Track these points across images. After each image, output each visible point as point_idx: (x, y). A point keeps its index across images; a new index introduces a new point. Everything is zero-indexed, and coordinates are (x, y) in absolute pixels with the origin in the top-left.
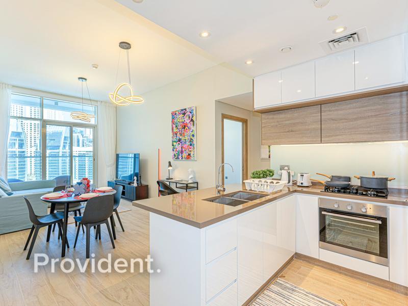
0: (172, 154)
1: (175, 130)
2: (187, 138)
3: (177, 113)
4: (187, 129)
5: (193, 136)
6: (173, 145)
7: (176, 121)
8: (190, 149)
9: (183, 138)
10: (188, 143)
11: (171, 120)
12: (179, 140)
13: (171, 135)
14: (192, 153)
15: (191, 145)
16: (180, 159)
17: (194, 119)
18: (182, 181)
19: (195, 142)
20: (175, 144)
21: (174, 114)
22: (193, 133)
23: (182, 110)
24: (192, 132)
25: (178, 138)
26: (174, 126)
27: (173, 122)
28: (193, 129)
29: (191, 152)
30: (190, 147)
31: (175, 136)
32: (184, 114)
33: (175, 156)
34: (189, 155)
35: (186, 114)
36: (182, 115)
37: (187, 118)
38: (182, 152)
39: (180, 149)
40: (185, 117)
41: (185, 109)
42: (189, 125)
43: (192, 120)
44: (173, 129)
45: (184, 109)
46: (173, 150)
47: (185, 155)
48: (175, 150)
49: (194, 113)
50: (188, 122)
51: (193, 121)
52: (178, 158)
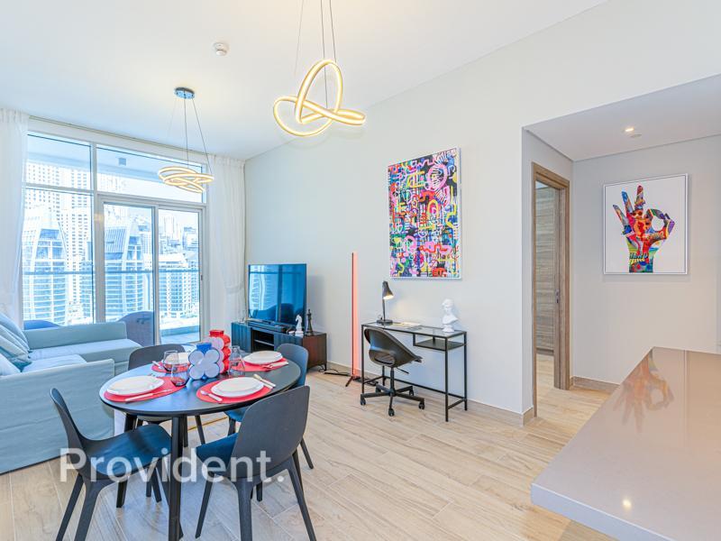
0: (389, 264)
1: (399, 208)
2: (432, 226)
3: (405, 168)
4: (433, 205)
5: (453, 220)
6: (392, 244)
7: (401, 187)
8: (443, 253)
9: (422, 227)
10: (436, 239)
11: (387, 185)
12: (412, 232)
13: (388, 219)
14: (449, 263)
15: (445, 242)
16: (414, 275)
17: (455, 178)
18: (420, 327)
19: (457, 235)
20: (397, 240)
21: (395, 172)
22: (453, 214)
23: (419, 160)
24: (450, 210)
25: (407, 226)
26: (396, 199)
27: (393, 191)
28: (452, 203)
29: (446, 260)
30: (443, 247)
31: (399, 221)
32: (426, 168)
33: (398, 268)
34: (441, 266)
35: (432, 169)
36: (418, 173)
37: (435, 177)
38: (419, 259)
39: (414, 253)
40: (429, 174)
41: (430, 158)
42: (441, 195)
43: (450, 182)
44: (392, 207)
45: (426, 158)
46: (393, 256)
47: (426, 266)
48: (398, 255)
49: (457, 164)
50: (437, 186)
51: (455, 185)
52: (407, 274)
